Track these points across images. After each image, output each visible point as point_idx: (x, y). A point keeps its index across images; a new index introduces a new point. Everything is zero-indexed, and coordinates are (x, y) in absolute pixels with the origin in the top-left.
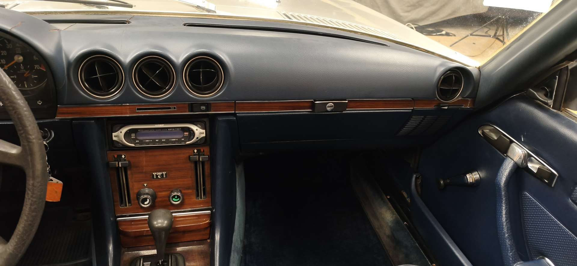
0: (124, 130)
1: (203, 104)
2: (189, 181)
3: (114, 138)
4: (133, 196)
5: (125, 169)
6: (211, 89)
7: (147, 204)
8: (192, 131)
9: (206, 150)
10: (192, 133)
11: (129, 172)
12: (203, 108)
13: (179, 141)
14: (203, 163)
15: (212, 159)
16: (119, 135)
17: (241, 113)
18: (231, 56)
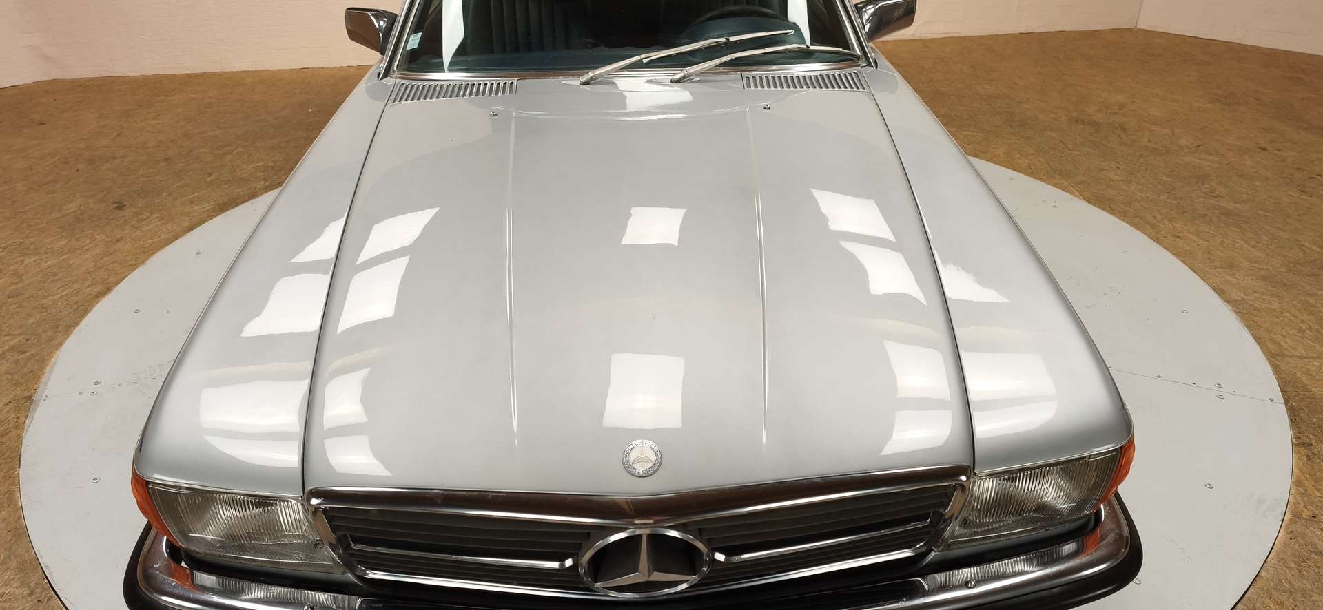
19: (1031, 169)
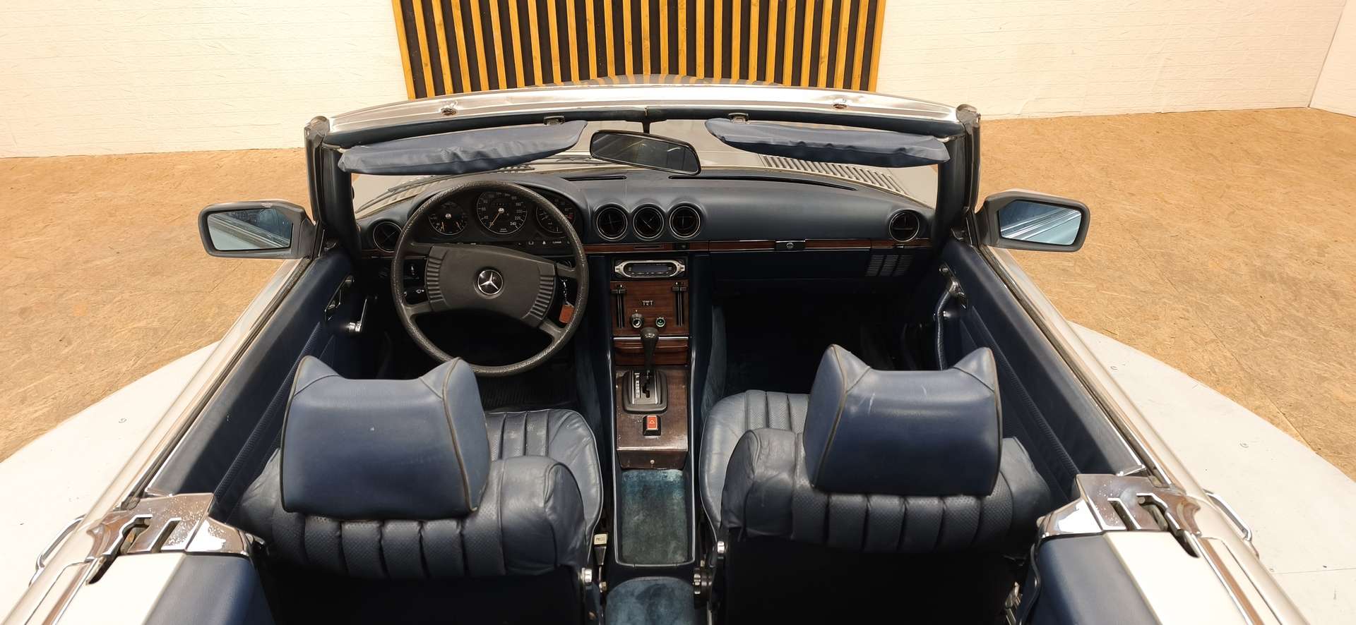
0: (624, 264)
1: (683, 244)
2: (671, 309)
3: (616, 271)
4: (627, 320)
5: (622, 295)
6: (691, 231)
7: (637, 326)
8: (675, 265)
9: (685, 282)
10: (674, 267)
11: (625, 299)
12: (684, 246)
13: (665, 274)
14: (683, 292)
15: (690, 289)
16: (620, 268)
17: (714, 251)
18: (707, 206)
19: (1215, 372)
